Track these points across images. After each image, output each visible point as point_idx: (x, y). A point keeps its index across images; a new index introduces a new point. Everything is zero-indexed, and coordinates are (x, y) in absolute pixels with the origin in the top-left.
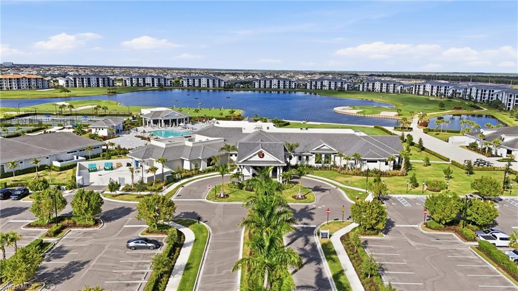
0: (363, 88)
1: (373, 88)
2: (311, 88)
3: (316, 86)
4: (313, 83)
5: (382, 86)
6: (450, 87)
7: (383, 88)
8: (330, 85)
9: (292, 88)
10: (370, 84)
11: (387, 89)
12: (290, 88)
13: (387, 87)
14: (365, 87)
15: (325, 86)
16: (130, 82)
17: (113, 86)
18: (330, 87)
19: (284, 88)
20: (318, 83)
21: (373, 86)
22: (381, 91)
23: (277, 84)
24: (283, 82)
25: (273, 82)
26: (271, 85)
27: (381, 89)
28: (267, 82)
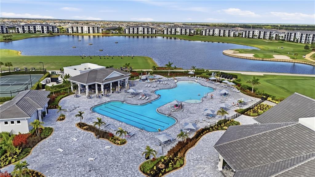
0: (206, 33)
1: (213, 33)
2: (167, 34)
3: (171, 32)
4: (169, 30)
5: (220, 32)
6: (273, 32)
7: (221, 33)
8: (181, 31)
9: (154, 34)
10: (211, 31)
11: (224, 34)
12: (152, 33)
13: (224, 32)
14: (207, 32)
15: (178, 32)
16: (22, 29)
17: (7, 33)
18: (181, 32)
19: (148, 33)
20: (173, 30)
21: (214, 32)
22: (219, 35)
23: (142, 31)
24: (147, 29)
25: (139, 29)
26: (138, 31)
27: (220, 34)
28: (135, 29)
